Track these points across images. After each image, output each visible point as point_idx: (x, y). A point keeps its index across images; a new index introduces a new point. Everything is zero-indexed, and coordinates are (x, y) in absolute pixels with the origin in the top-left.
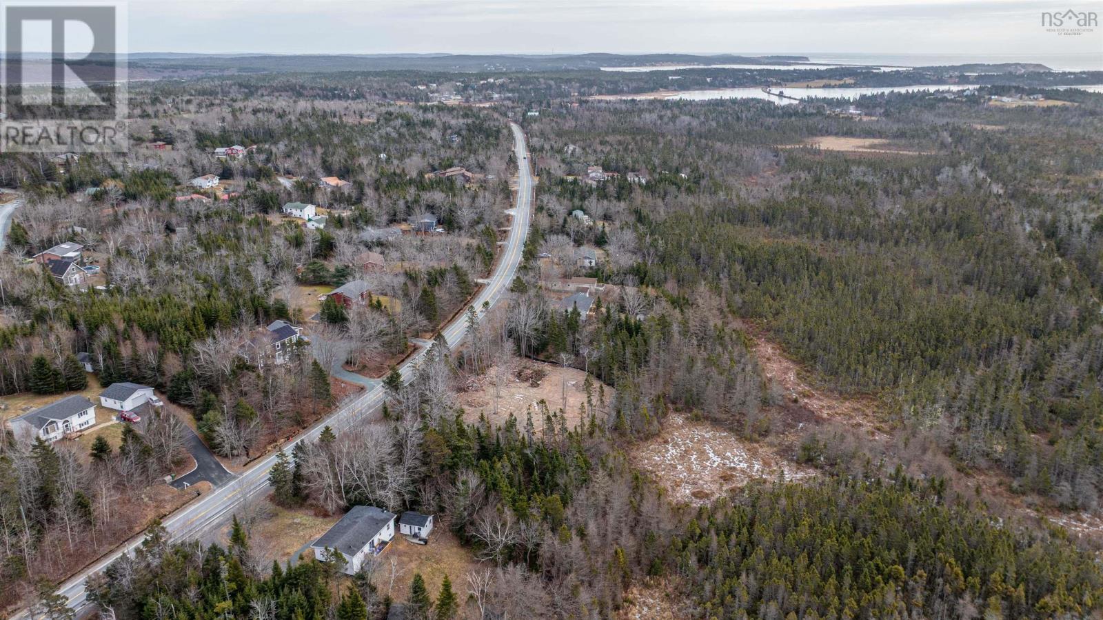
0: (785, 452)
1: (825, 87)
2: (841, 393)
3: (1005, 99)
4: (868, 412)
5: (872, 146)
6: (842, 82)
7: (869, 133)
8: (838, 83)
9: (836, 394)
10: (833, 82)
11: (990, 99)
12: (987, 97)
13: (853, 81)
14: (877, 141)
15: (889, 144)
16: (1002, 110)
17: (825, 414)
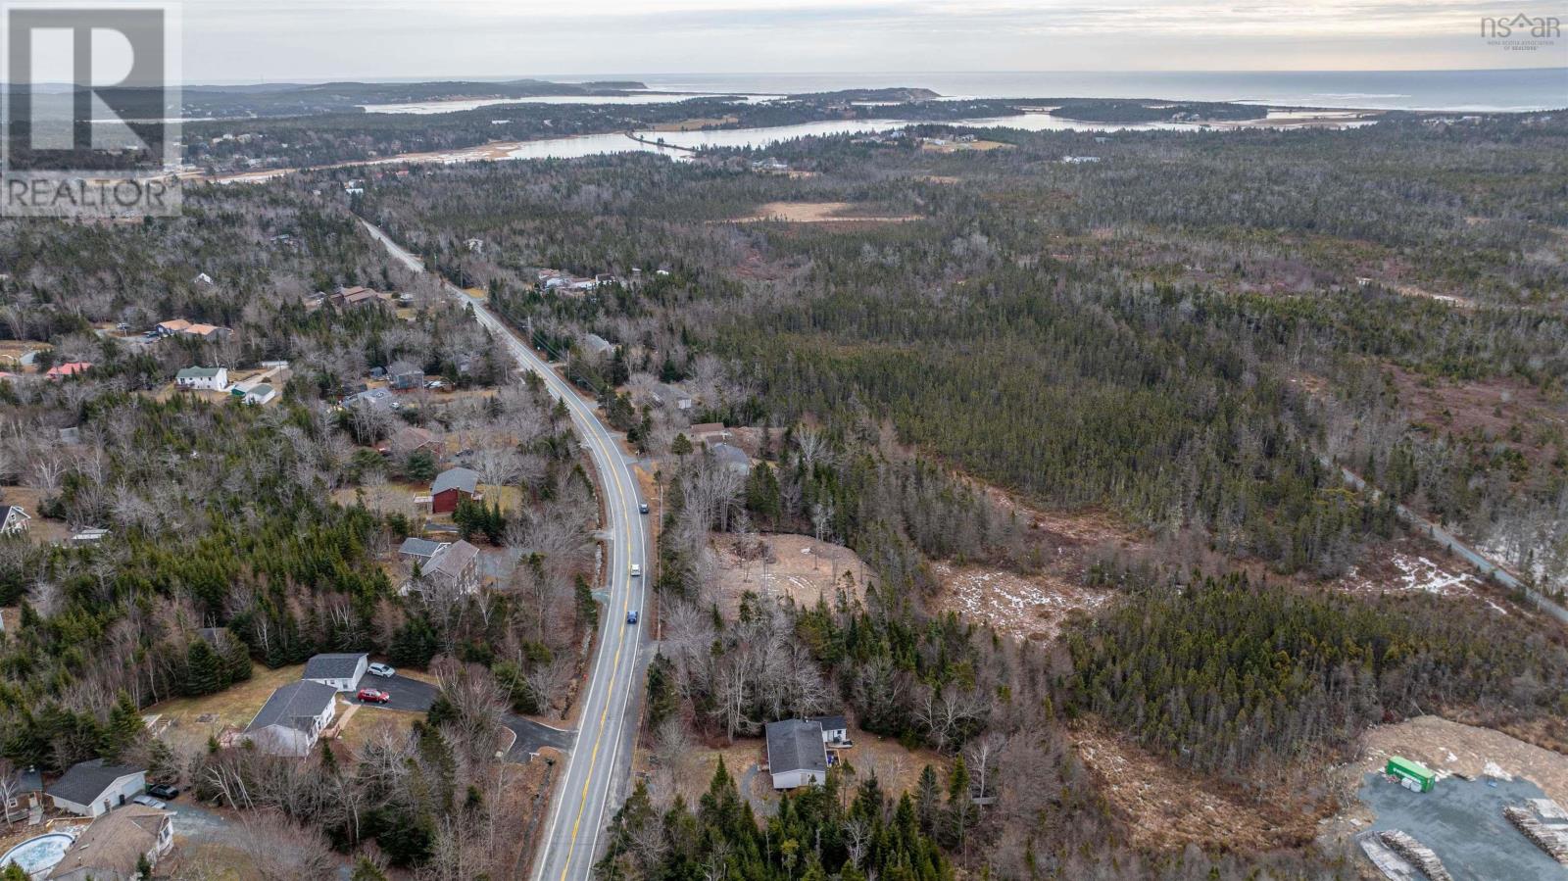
0: (1071, 578)
1: (706, 128)
2: (1068, 511)
3: (939, 142)
4: (1106, 524)
5: (836, 214)
6: (723, 122)
7: (823, 197)
8: (719, 122)
9: (1064, 513)
10: (713, 122)
11: (922, 142)
12: (918, 139)
13: (735, 120)
14: (837, 206)
15: (855, 210)
16: (942, 156)
17: (1070, 534)
